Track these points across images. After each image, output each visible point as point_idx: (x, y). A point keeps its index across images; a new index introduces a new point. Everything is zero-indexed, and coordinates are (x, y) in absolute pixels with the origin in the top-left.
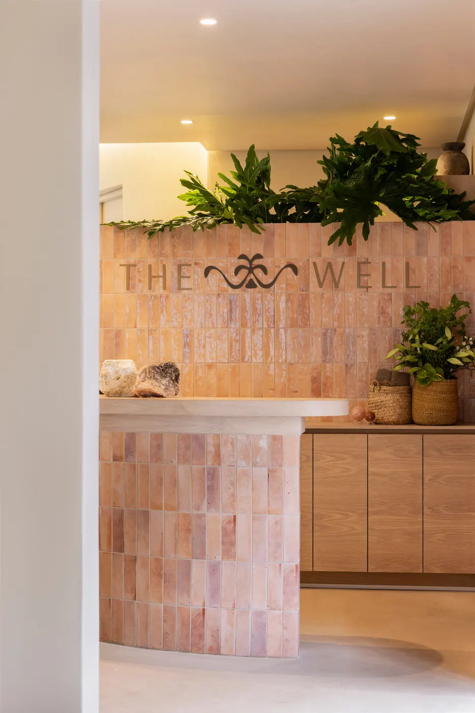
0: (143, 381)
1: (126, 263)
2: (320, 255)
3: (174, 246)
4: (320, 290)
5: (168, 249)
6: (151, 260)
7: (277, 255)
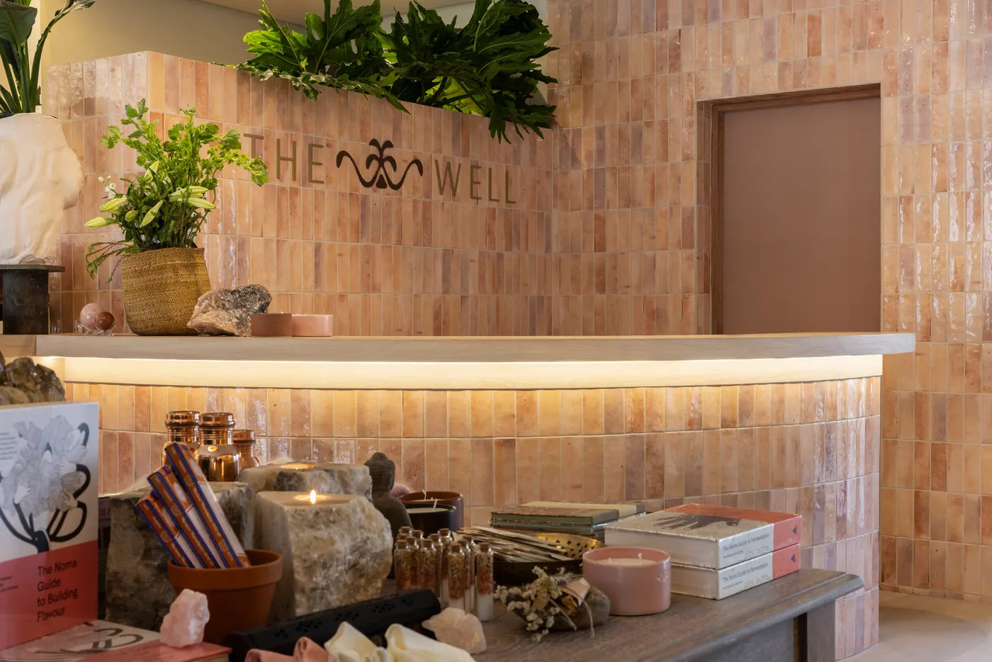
0: (204, 313)
1: (250, 133)
2: (440, 151)
3: (305, 115)
4: (441, 198)
5: (298, 119)
6: (279, 133)
7: (405, 144)
